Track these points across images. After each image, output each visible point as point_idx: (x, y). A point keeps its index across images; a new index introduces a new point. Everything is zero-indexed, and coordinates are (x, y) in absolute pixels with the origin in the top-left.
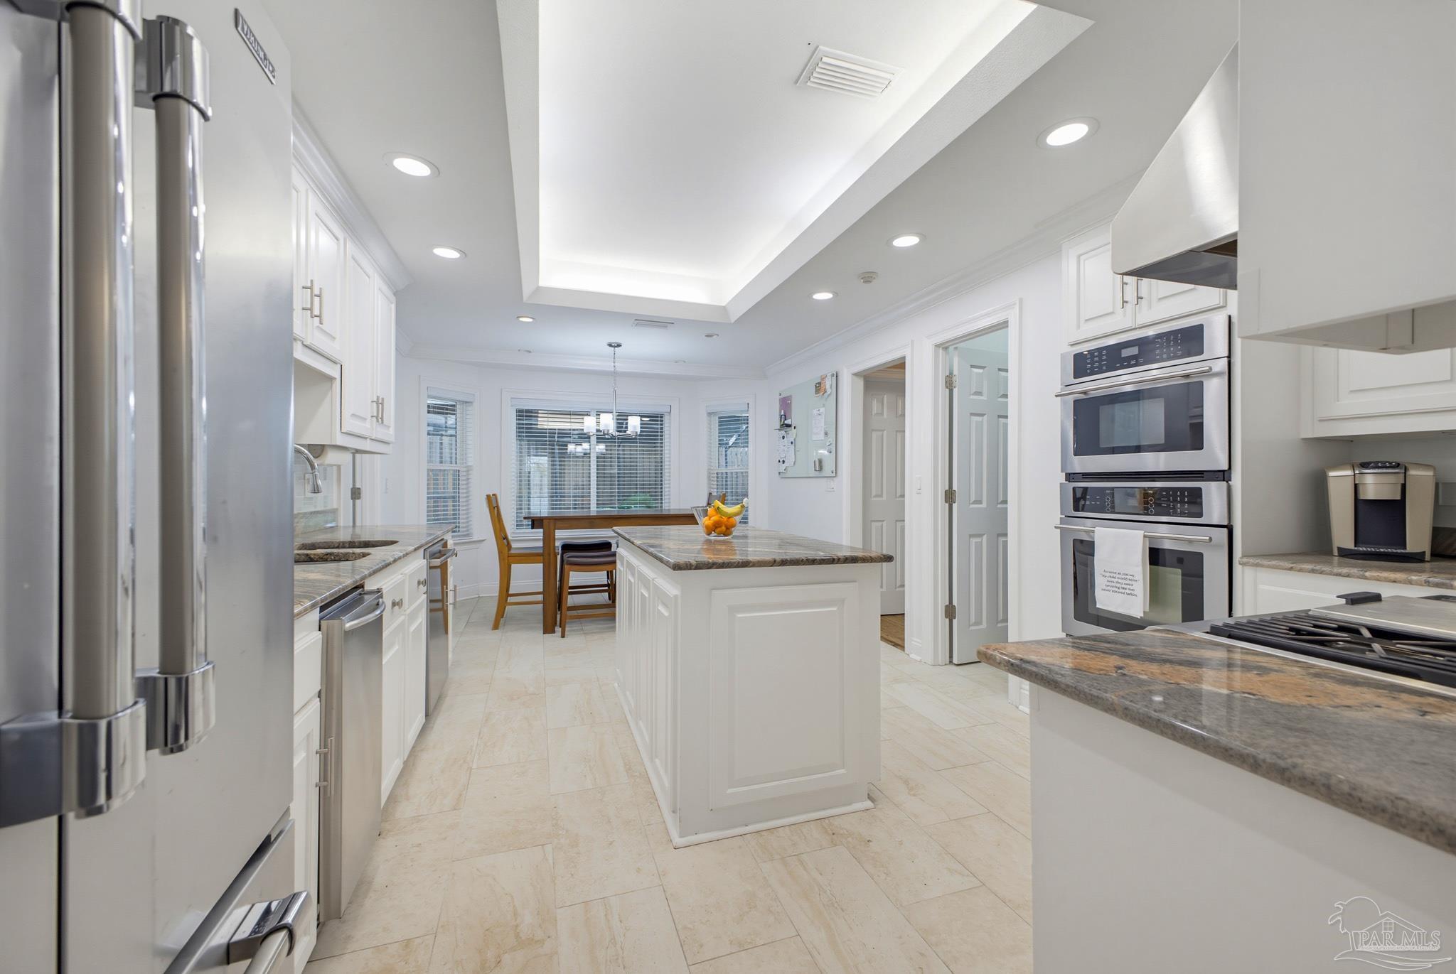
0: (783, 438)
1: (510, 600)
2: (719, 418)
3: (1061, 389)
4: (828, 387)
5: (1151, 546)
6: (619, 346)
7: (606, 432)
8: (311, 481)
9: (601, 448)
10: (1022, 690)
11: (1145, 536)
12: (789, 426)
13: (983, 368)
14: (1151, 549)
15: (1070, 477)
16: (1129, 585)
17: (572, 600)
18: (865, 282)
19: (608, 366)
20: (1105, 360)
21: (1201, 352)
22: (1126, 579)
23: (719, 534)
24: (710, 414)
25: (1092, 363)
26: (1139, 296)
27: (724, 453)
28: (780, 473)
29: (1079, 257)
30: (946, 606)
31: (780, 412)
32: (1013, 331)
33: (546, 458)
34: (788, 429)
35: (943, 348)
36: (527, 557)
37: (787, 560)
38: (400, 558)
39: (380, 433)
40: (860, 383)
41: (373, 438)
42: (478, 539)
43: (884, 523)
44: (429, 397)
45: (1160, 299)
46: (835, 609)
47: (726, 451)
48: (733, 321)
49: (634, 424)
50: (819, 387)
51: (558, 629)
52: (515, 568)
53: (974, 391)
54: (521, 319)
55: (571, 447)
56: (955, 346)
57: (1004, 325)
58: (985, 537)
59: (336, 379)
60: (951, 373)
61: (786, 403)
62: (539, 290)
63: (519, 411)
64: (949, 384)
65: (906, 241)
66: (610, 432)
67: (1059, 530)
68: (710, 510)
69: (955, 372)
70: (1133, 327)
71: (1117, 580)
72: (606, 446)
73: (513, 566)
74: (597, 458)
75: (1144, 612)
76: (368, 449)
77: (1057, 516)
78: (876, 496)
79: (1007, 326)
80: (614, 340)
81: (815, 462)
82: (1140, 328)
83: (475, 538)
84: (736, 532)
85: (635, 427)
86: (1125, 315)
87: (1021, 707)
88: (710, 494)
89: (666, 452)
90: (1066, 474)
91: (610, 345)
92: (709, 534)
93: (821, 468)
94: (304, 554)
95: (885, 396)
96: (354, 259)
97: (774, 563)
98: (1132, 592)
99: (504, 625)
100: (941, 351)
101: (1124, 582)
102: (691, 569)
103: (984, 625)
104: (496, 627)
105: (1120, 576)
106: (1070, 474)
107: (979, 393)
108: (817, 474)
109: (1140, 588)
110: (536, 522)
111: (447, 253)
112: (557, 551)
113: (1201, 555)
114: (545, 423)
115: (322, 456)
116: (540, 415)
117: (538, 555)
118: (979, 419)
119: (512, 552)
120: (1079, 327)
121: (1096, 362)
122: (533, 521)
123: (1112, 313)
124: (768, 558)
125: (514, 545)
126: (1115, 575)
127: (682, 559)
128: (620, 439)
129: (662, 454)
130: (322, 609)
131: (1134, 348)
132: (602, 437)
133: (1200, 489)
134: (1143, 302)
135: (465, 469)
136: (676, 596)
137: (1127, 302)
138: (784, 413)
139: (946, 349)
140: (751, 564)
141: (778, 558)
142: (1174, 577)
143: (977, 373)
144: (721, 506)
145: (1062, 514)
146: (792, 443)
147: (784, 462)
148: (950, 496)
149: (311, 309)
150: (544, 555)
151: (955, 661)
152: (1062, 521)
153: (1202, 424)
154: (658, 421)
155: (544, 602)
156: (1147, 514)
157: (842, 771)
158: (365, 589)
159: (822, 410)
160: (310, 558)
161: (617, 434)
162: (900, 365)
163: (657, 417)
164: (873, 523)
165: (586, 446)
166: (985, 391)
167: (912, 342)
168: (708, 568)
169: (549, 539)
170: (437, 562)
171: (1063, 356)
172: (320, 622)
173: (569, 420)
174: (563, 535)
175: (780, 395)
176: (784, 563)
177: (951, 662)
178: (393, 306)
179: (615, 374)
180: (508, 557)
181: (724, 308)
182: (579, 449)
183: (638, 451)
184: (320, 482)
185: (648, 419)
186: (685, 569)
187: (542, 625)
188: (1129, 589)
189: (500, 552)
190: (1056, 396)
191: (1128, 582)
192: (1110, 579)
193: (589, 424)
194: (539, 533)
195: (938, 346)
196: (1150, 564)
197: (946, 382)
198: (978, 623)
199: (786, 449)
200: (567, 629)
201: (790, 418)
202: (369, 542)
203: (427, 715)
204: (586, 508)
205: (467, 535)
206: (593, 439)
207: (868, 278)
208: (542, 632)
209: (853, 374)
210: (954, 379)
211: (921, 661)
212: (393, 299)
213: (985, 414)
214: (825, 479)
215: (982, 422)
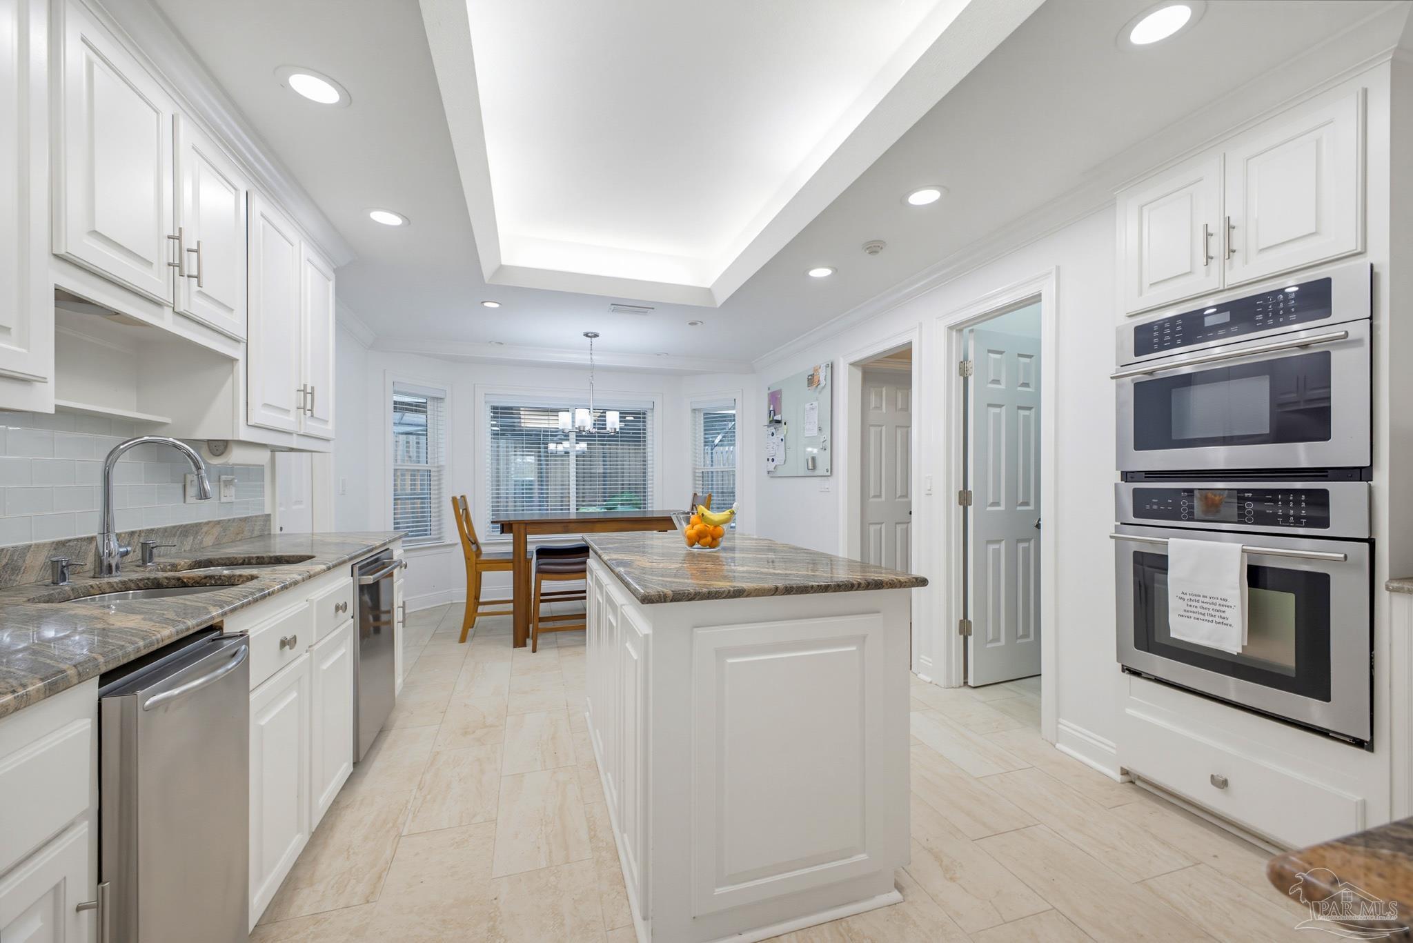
0: (773, 434)
1: (481, 609)
2: (705, 414)
3: (1116, 369)
4: (822, 379)
5: (1249, 564)
6: (596, 336)
7: (582, 429)
8: (196, 482)
9: (583, 446)
10: (1060, 726)
11: (1243, 551)
12: (779, 422)
13: (1001, 353)
14: (1249, 567)
15: (1127, 476)
16: (1220, 611)
17: (545, 609)
18: (870, 253)
19: (583, 359)
20: (1179, 332)
21: (1328, 313)
22: (1215, 604)
23: (704, 546)
24: (694, 410)
25: (1161, 336)
26: (1231, 248)
27: (710, 451)
28: (769, 472)
29: (1141, 208)
30: (961, 621)
31: (769, 407)
32: (1047, 305)
33: (533, 457)
34: (777, 425)
35: (957, 330)
36: (496, 564)
37: (792, 587)
38: (296, 583)
39: (313, 427)
40: (858, 374)
41: (302, 433)
42: (451, 543)
43: (883, 526)
44: (396, 392)
45: (1261, 250)
46: (854, 648)
47: (712, 450)
48: (719, 305)
49: (613, 421)
50: (812, 380)
51: (529, 642)
52: (486, 576)
53: (992, 379)
54: (486, 304)
55: (552, 446)
56: (971, 328)
57: (1036, 298)
58: (1003, 543)
59: (237, 360)
60: (966, 358)
61: (775, 398)
62: (501, 268)
63: (494, 408)
64: (964, 371)
65: (924, 197)
66: (587, 429)
67: (1114, 540)
68: (693, 518)
69: (971, 357)
70: (1221, 288)
71: (1201, 604)
72: (588, 444)
73: (484, 574)
74: (577, 457)
75: (1243, 647)
76: (294, 446)
77: (1111, 523)
78: (875, 497)
79: (1040, 301)
80: (591, 329)
81: (807, 460)
82: (1229, 289)
83: (448, 542)
84: (724, 543)
85: (613, 423)
86: (1208, 274)
87: (1058, 745)
88: (695, 494)
89: (649, 450)
90: (1122, 472)
91: (586, 335)
92: (692, 545)
93: (814, 467)
94: (174, 578)
95: (884, 389)
96: (264, 217)
97: (775, 591)
98: (1225, 621)
99: (474, 636)
100: (954, 333)
101: (1212, 607)
102: (665, 602)
103: (1003, 642)
104: (463, 639)
105: (1205, 600)
106: (1127, 472)
107: (996, 382)
108: (810, 473)
109: (1237, 615)
110: (506, 527)
111: (386, 218)
112: (529, 557)
113: (1326, 578)
114: (530, 422)
115: (224, 455)
116: (522, 413)
117: (508, 561)
118: (997, 410)
119: (483, 558)
120: (1141, 294)
121: (1167, 334)
122: (503, 526)
123: (1190, 272)
124: (768, 584)
125: (484, 550)
126: (1197, 598)
127: (654, 589)
128: (597, 437)
129: (645, 453)
130: (105, 678)
131: (1226, 313)
132: (581, 436)
133: (1325, 493)
134: (1235, 256)
135: (436, 469)
136: (646, 636)
137: (1212, 258)
138: (773, 407)
139: (960, 331)
140: (745, 594)
141: (780, 584)
142: (1285, 604)
143: (995, 359)
144: (707, 513)
145: (1116, 521)
146: (782, 440)
147: (773, 460)
148: (965, 498)
149: (180, 266)
150: (517, 563)
151: (971, 682)
152: (1117, 529)
153: (1327, 410)
154: (640, 418)
155: (514, 613)
156: (1244, 523)
157: (862, 857)
158: (224, 632)
159: (815, 404)
160: (183, 582)
161: (594, 431)
162: (904, 354)
163: (640, 414)
164: (871, 526)
165: (566, 444)
166: (1003, 381)
167: (921, 324)
168: (689, 600)
169: (520, 544)
170: (369, 579)
171: (1119, 332)
172: (100, 700)
173: (546, 418)
174: (535, 541)
175: (769, 389)
176: (788, 591)
177: (966, 683)
178: (331, 285)
179: (592, 369)
180: (477, 563)
181: (709, 290)
182: (560, 448)
183: (620, 450)
184: (207, 486)
185: (627, 418)
186: (658, 602)
187: (512, 637)
188: (1220, 617)
189: (467, 559)
190: (1112, 378)
191: (1217, 607)
192: (1189, 603)
193: (564, 421)
194: (509, 537)
195: (951, 328)
196: (1249, 586)
197: (960, 368)
198: (997, 639)
199: (775, 446)
200: (538, 642)
201: (780, 413)
202: (282, 557)
203: (356, 764)
204: (565, 509)
205: (439, 538)
206: (573, 436)
207: (874, 248)
208: (512, 646)
209: (850, 364)
210: (969, 365)
211: (931, 682)
212: (333, 276)
213: (1003, 406)
214: (820, 478)
215: (1000, 414)
